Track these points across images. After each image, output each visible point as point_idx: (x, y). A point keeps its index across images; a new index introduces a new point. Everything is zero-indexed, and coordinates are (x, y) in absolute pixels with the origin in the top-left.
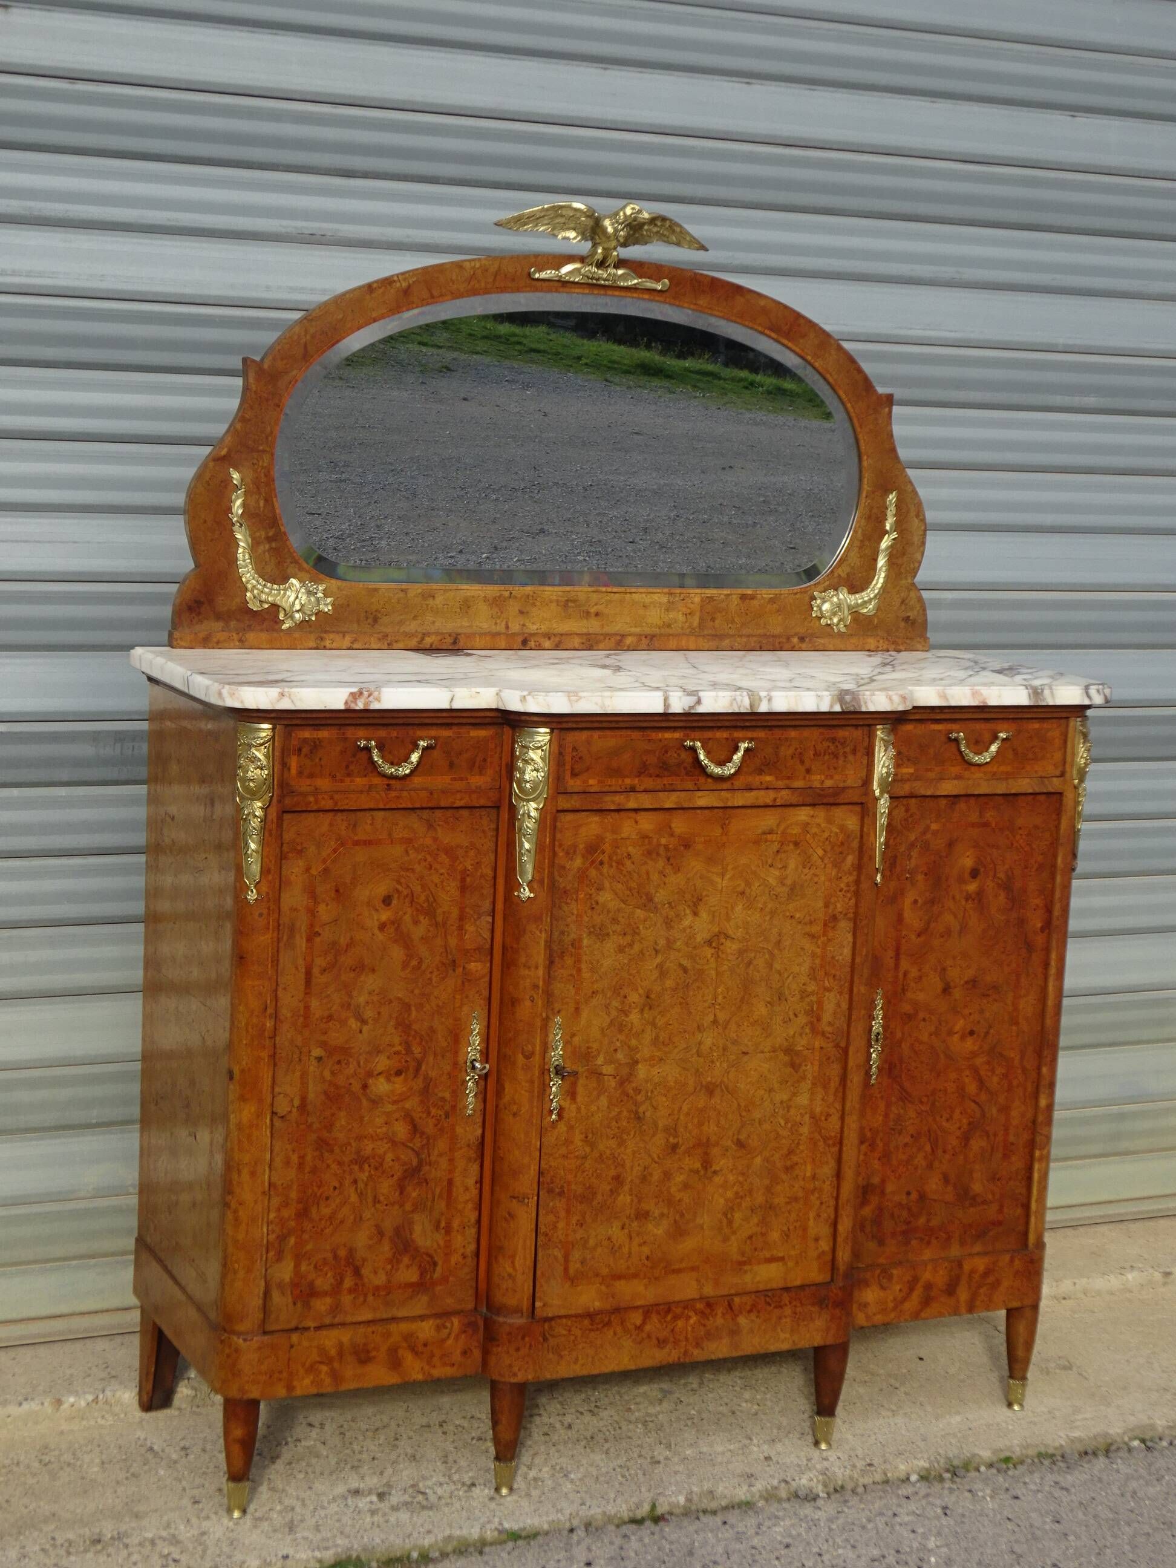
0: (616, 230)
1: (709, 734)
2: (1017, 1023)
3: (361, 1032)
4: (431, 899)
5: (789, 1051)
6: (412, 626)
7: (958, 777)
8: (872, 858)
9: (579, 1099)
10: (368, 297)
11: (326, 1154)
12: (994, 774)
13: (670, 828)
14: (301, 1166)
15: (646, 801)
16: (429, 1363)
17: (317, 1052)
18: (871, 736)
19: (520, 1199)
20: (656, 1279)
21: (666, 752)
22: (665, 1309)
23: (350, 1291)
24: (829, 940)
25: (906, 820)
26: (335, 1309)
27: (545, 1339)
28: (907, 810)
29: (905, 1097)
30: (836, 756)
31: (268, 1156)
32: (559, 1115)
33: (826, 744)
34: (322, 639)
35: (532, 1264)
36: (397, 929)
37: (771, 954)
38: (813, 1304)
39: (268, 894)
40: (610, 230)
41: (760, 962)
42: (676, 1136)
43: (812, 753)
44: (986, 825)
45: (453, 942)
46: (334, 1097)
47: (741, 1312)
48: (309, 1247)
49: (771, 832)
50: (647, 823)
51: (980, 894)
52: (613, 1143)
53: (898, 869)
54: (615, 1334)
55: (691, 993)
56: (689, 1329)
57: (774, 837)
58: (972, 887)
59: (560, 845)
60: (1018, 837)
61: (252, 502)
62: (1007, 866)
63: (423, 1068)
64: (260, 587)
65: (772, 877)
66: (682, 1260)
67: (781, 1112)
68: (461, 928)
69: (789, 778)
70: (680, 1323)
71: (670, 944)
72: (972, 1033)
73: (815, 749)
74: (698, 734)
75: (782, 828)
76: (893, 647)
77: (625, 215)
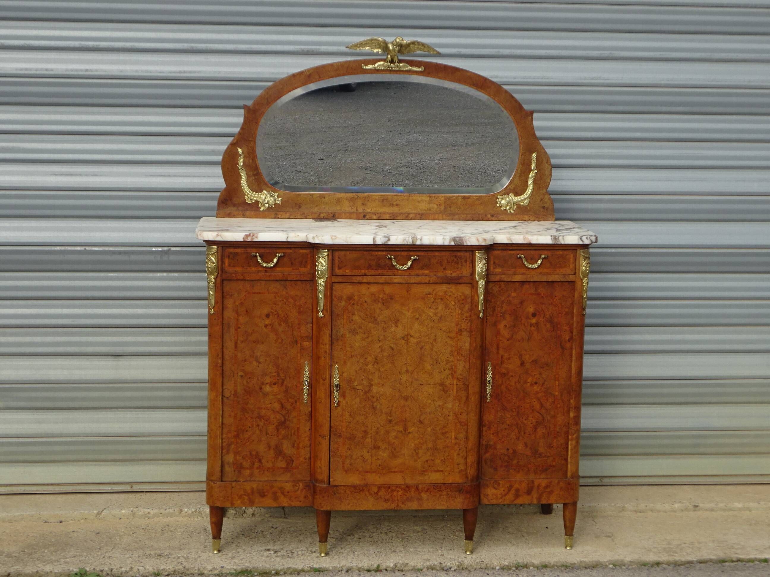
1: (399, 253)
2: (559, 380)
3: (258, 367)
4: (286, 316)
5: (442, 384)
6: (316, 210)
7: (523, 274)
8: (477, 306)
9: (347, 398)
10: (292, 80)
11: (246, 414)
12: (541, 273)
13: (384, 291)
14: (235, 417)
15: (371, 279)
16: (290, 500)
17: (240, 373)
18: (474, 255)
19: (323, 437)
20: (384, 474)
21: (380, 260)
22: (388, 487)
23: (257, 468)
24: (458, 340)
25: (499, 291)
26: (251, 475)
27: (335, 494)
28: (500, 287)
29: (504, 409)
30: (458, 264)
31: (221, 413)
32: (338, 404)
33: (452, 258)
34: (277, 214)
35: (328, 463)
36: (272, 327)
37: (432, 344)
38: (456, 491)
39: (217, 311)
40: (391, 48)
41: (427, 347)
42: (391, 417)
43: (446, 261)
44: (539, 294)
45: (295, 333)
46: (248, 392)
47: (423, 492)
48: (240, 449)
49: (430, 294)
50: (374, 289)
51: (537, 324)
52: (363, 417)
53: (496, 311)
54: (365, 495)
55: (396, 358)
56: (399, 496)
57: (431, 296)
58: (534, 321)
59: (335, 296)
60: (555, 300)
61: (247, 161)
62: (550, 312)
63: (285, 382)
64: (250, 194)
65: (431, 312)
66: (395, 468)
67: (439, 410)
68: (299, 328)
69: (436, 272)
70: (395, 493)
71: (385, 338)
72: (536, 383)
73: (448, 260)
74: (393, 253)
75: (434, 292)
76: (537, 219)
77: (396, 42)
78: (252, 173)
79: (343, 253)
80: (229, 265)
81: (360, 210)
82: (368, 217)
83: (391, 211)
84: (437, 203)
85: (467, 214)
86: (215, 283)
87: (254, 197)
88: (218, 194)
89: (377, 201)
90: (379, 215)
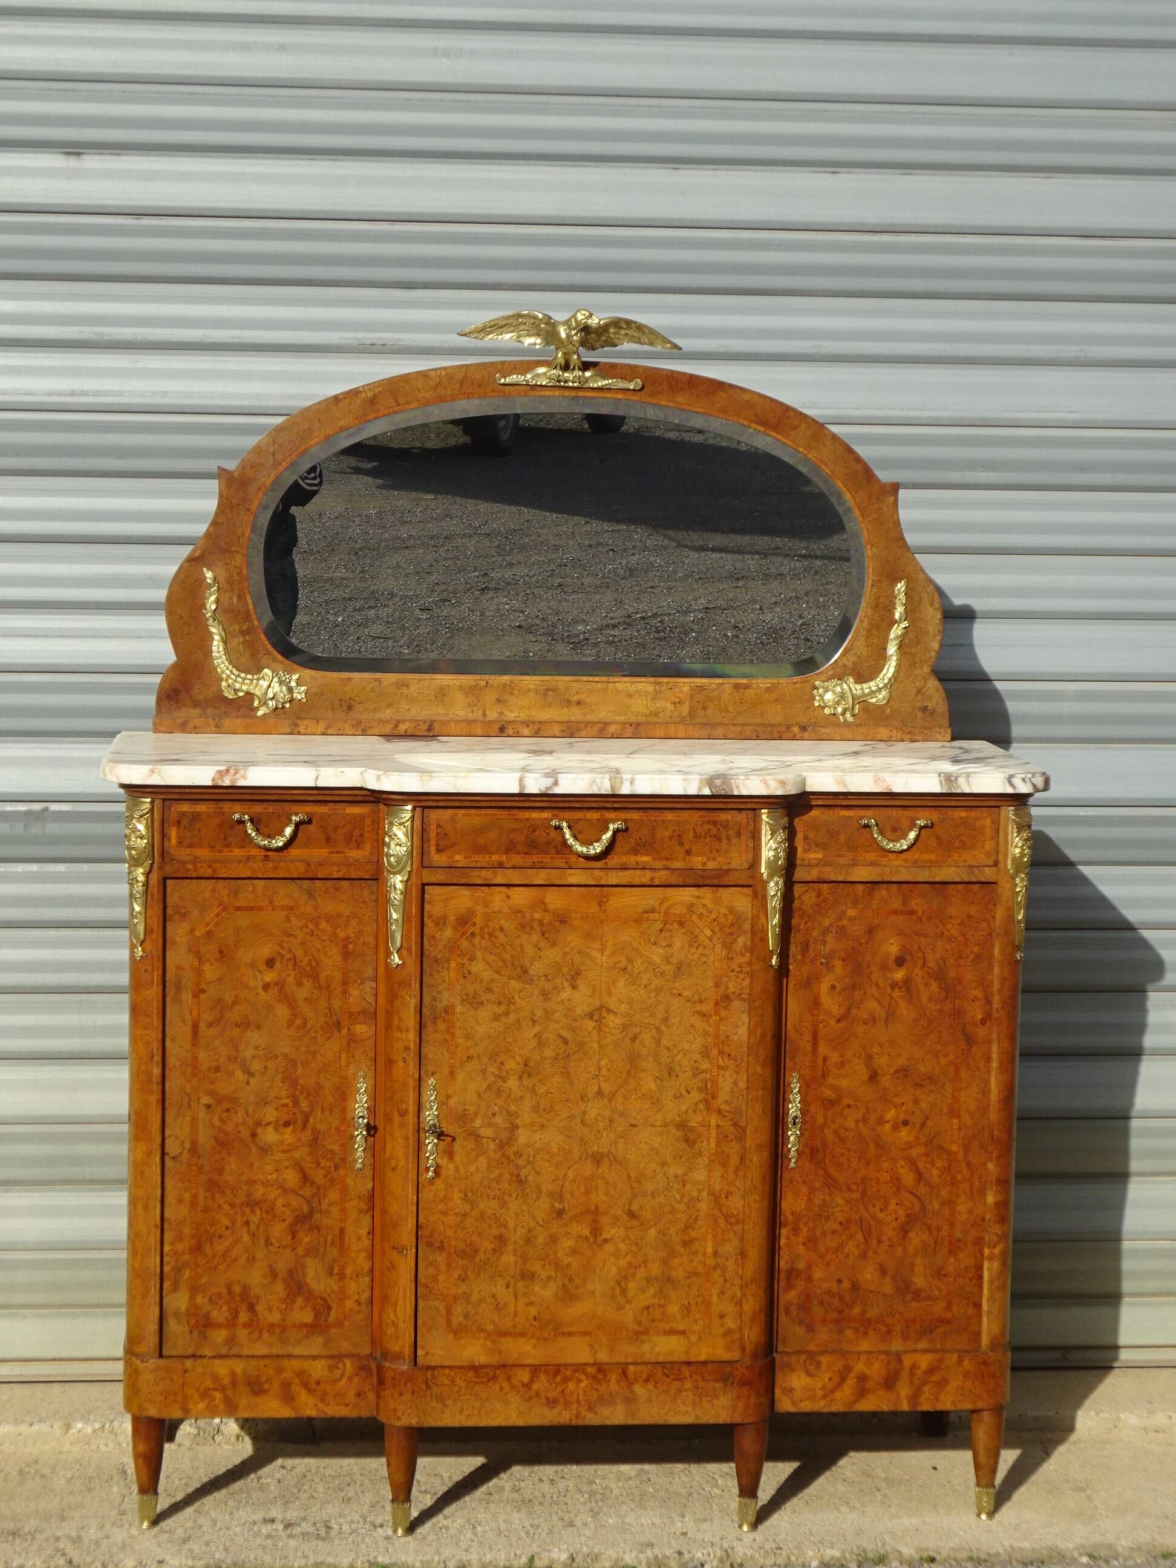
0: (568, 336)
1: (579, 815)
2: (958, 1116)
3: (248, 1083)
4: (314, 963)
5: (682, 1126)
6: (387, 714)
7: (873, 864)
8: (764, 940)
9: (457, 1158)
10: (334, 407)
11: (217, 1196)
12: (916, 861)
13: (544, 903)
14: (193, 1204)
15: (515, 877)
16: (322, 1400)
17: (206, 1100)
18: (757, 820)
19: (399, 1249)
20: (545, 1339)
21: (535, 831)
22: (555, 1370)
23: (245, 1326)
24: (721, 1019)
25: (818, 905)
26: (232, 1341)
27: (428, 1387)
28: (819, 895)
29: (831, 1183)
30: (719, 839)
31: (159, 1193)
32: (437, 1173)
33: (706, 827)
34: (296, 725)
35: (413, 1314)
36: (281, 990)
37: (658, 1029)
38: (716, 1380)
39: (151, 952)
40: (563, 335)
41: (647, 1037)
42: (561, 1201)
43: (691, 835)
44: (912, 912)
45: (336, 1004)
46: (223, 1143)
47: (637, 1381)
48: (203, 1281)
49: (653, 911)
50: (519, 897)
51: (907, 982)
52: (494, 1204)
53: (811, 953)
54: (501, 1388)
55: (573, 1064)
56: (581, 1392)
57: (657, 916)
58: (899, 975)
59: (430, 916)
60: (949, 926)
61: (225, 599)
62: (938, 956)
63: (311, 1120)
64: (233, 677)
65: (656, 955)
66: (572, 1325)
67: (676, 1186)
68: (345, 992)
69: (667, 859)
70: (571, 1386)
71: (548, 1015)
72: (905, 1123)
73: (695, 832)
74: (568, 815)
75: (665, 906)
76: (909, 736)
77: (576, 321)
78: (237, 627)
79: (449, 812)
80: (180, 843)
81: (492, 715)
82: (510, 731)
83: (566, 719)
84: (673, 699)
85: (743, 725)
86: (146, 884)
87: (243, 683)
88: (157, 679)
89: (532, 694)
90: (536, 727)
